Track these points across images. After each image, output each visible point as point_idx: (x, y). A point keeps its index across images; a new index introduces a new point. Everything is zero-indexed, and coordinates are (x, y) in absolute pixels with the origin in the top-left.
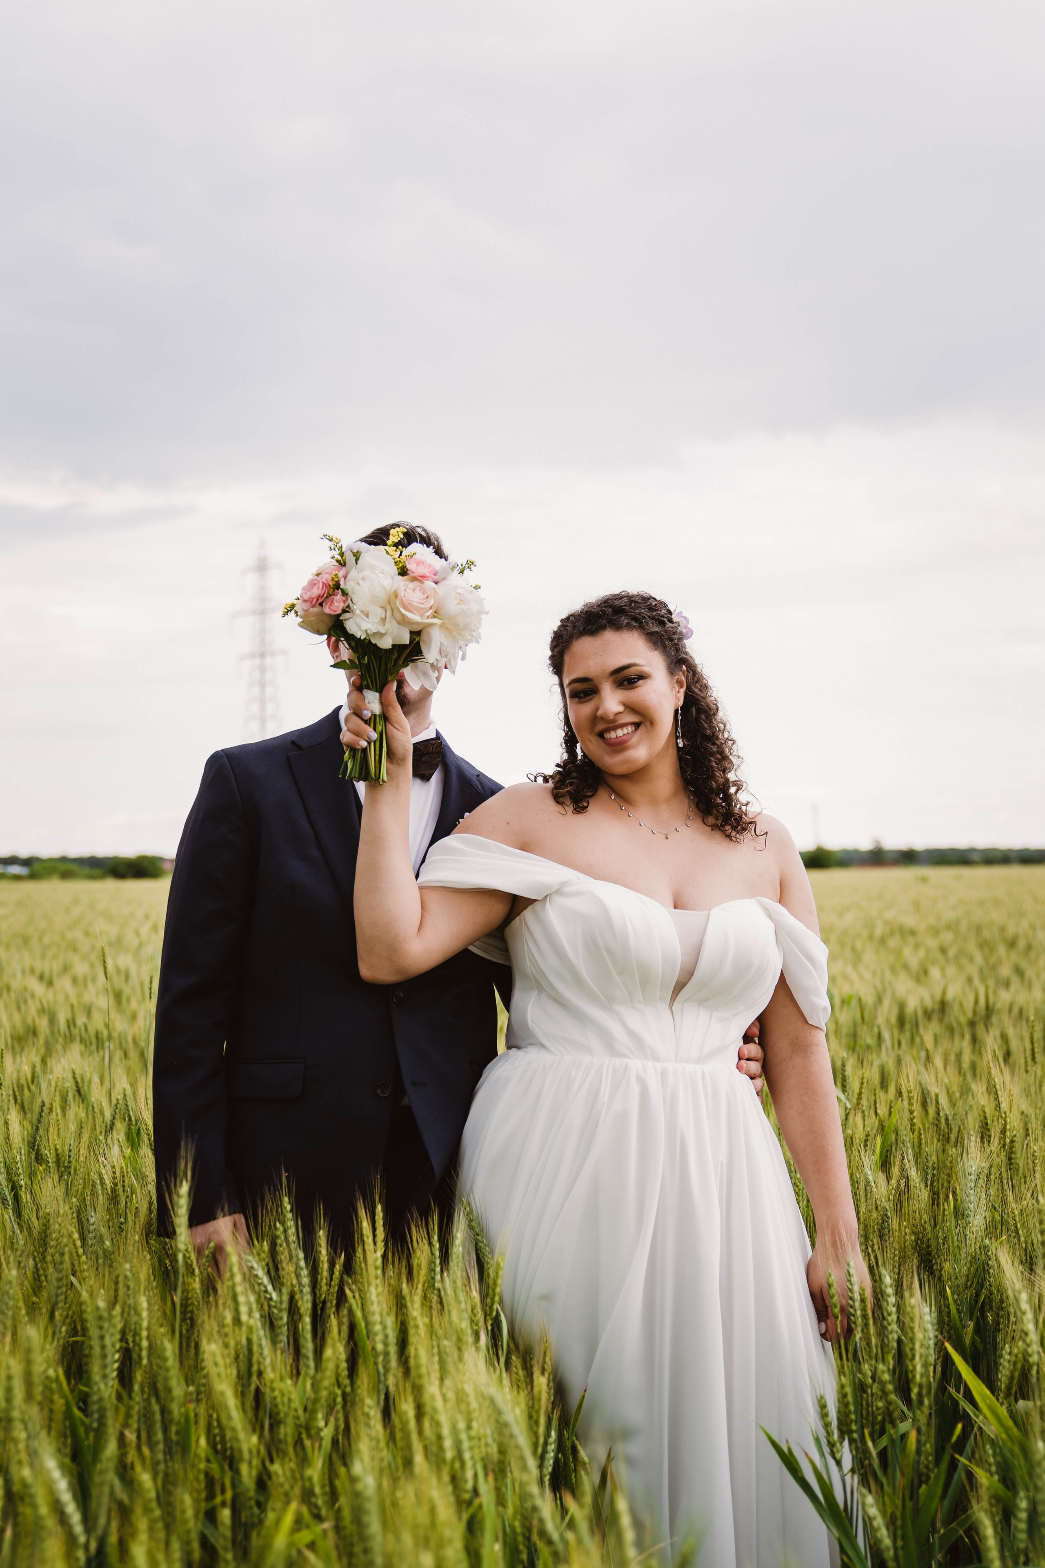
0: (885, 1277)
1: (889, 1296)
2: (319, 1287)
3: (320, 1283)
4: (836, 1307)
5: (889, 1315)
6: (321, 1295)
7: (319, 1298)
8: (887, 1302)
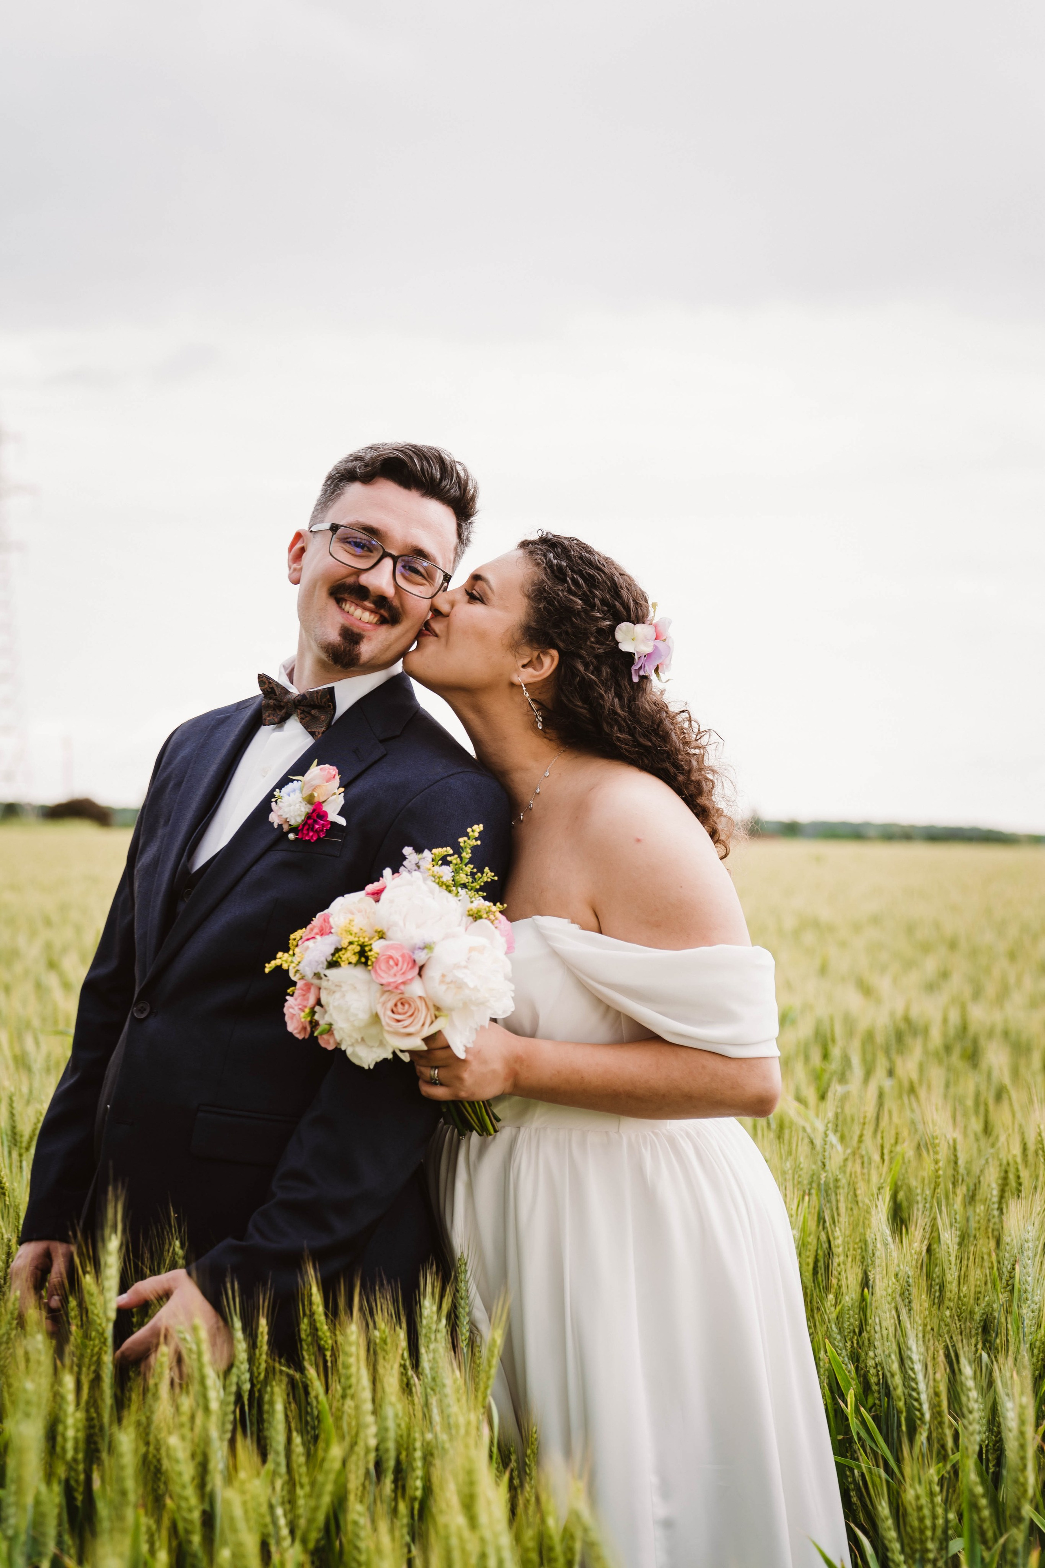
0: (965, 1367)
1: (970, 1390)
2: (257, 1364)
3: (259, 1359)
4: (900, 1400)
5: (971, 1412)
6: (259, 1374)
7: (257, 1378)
8: (968, 1397)
